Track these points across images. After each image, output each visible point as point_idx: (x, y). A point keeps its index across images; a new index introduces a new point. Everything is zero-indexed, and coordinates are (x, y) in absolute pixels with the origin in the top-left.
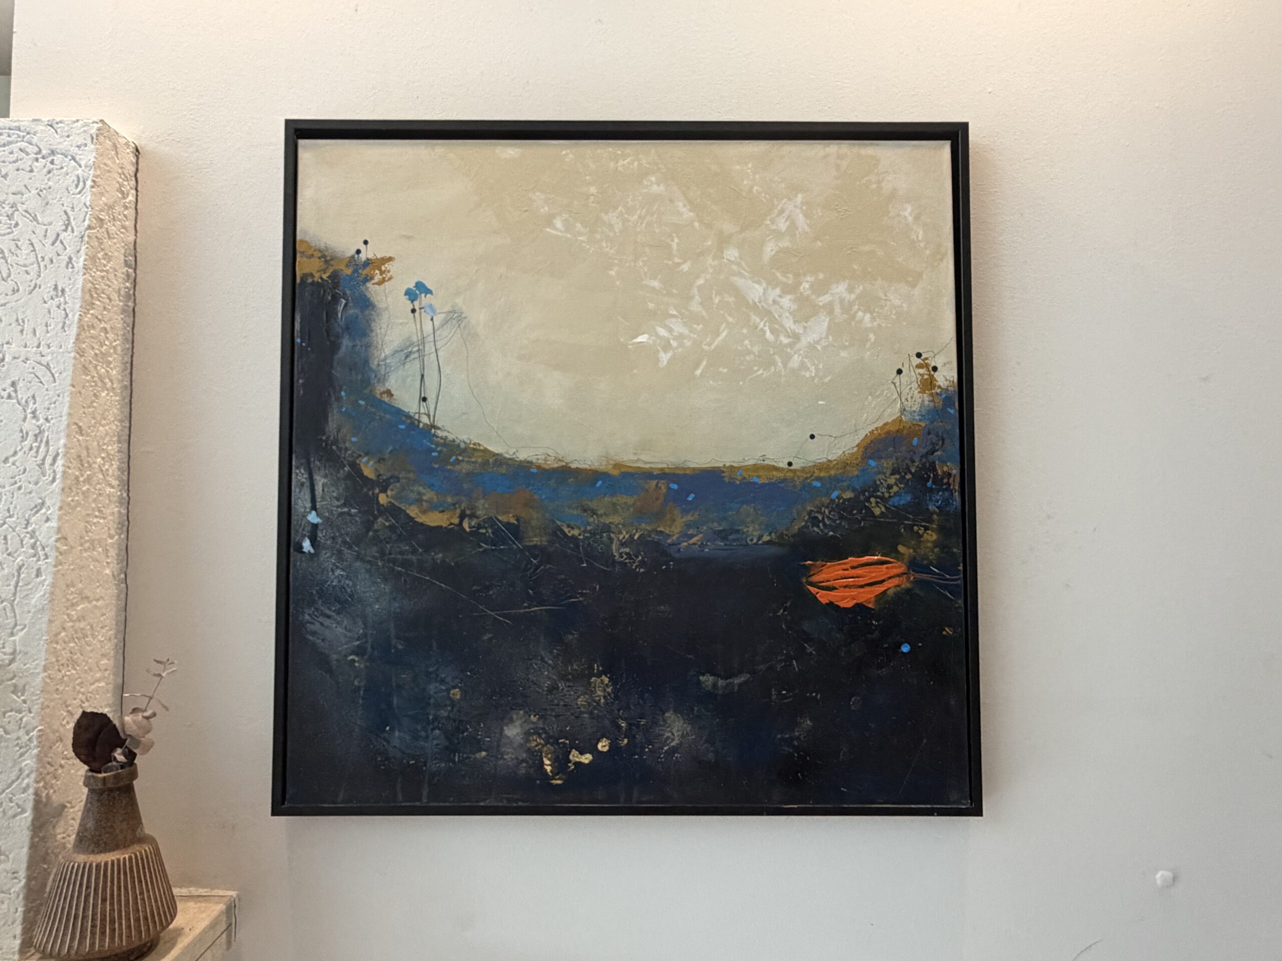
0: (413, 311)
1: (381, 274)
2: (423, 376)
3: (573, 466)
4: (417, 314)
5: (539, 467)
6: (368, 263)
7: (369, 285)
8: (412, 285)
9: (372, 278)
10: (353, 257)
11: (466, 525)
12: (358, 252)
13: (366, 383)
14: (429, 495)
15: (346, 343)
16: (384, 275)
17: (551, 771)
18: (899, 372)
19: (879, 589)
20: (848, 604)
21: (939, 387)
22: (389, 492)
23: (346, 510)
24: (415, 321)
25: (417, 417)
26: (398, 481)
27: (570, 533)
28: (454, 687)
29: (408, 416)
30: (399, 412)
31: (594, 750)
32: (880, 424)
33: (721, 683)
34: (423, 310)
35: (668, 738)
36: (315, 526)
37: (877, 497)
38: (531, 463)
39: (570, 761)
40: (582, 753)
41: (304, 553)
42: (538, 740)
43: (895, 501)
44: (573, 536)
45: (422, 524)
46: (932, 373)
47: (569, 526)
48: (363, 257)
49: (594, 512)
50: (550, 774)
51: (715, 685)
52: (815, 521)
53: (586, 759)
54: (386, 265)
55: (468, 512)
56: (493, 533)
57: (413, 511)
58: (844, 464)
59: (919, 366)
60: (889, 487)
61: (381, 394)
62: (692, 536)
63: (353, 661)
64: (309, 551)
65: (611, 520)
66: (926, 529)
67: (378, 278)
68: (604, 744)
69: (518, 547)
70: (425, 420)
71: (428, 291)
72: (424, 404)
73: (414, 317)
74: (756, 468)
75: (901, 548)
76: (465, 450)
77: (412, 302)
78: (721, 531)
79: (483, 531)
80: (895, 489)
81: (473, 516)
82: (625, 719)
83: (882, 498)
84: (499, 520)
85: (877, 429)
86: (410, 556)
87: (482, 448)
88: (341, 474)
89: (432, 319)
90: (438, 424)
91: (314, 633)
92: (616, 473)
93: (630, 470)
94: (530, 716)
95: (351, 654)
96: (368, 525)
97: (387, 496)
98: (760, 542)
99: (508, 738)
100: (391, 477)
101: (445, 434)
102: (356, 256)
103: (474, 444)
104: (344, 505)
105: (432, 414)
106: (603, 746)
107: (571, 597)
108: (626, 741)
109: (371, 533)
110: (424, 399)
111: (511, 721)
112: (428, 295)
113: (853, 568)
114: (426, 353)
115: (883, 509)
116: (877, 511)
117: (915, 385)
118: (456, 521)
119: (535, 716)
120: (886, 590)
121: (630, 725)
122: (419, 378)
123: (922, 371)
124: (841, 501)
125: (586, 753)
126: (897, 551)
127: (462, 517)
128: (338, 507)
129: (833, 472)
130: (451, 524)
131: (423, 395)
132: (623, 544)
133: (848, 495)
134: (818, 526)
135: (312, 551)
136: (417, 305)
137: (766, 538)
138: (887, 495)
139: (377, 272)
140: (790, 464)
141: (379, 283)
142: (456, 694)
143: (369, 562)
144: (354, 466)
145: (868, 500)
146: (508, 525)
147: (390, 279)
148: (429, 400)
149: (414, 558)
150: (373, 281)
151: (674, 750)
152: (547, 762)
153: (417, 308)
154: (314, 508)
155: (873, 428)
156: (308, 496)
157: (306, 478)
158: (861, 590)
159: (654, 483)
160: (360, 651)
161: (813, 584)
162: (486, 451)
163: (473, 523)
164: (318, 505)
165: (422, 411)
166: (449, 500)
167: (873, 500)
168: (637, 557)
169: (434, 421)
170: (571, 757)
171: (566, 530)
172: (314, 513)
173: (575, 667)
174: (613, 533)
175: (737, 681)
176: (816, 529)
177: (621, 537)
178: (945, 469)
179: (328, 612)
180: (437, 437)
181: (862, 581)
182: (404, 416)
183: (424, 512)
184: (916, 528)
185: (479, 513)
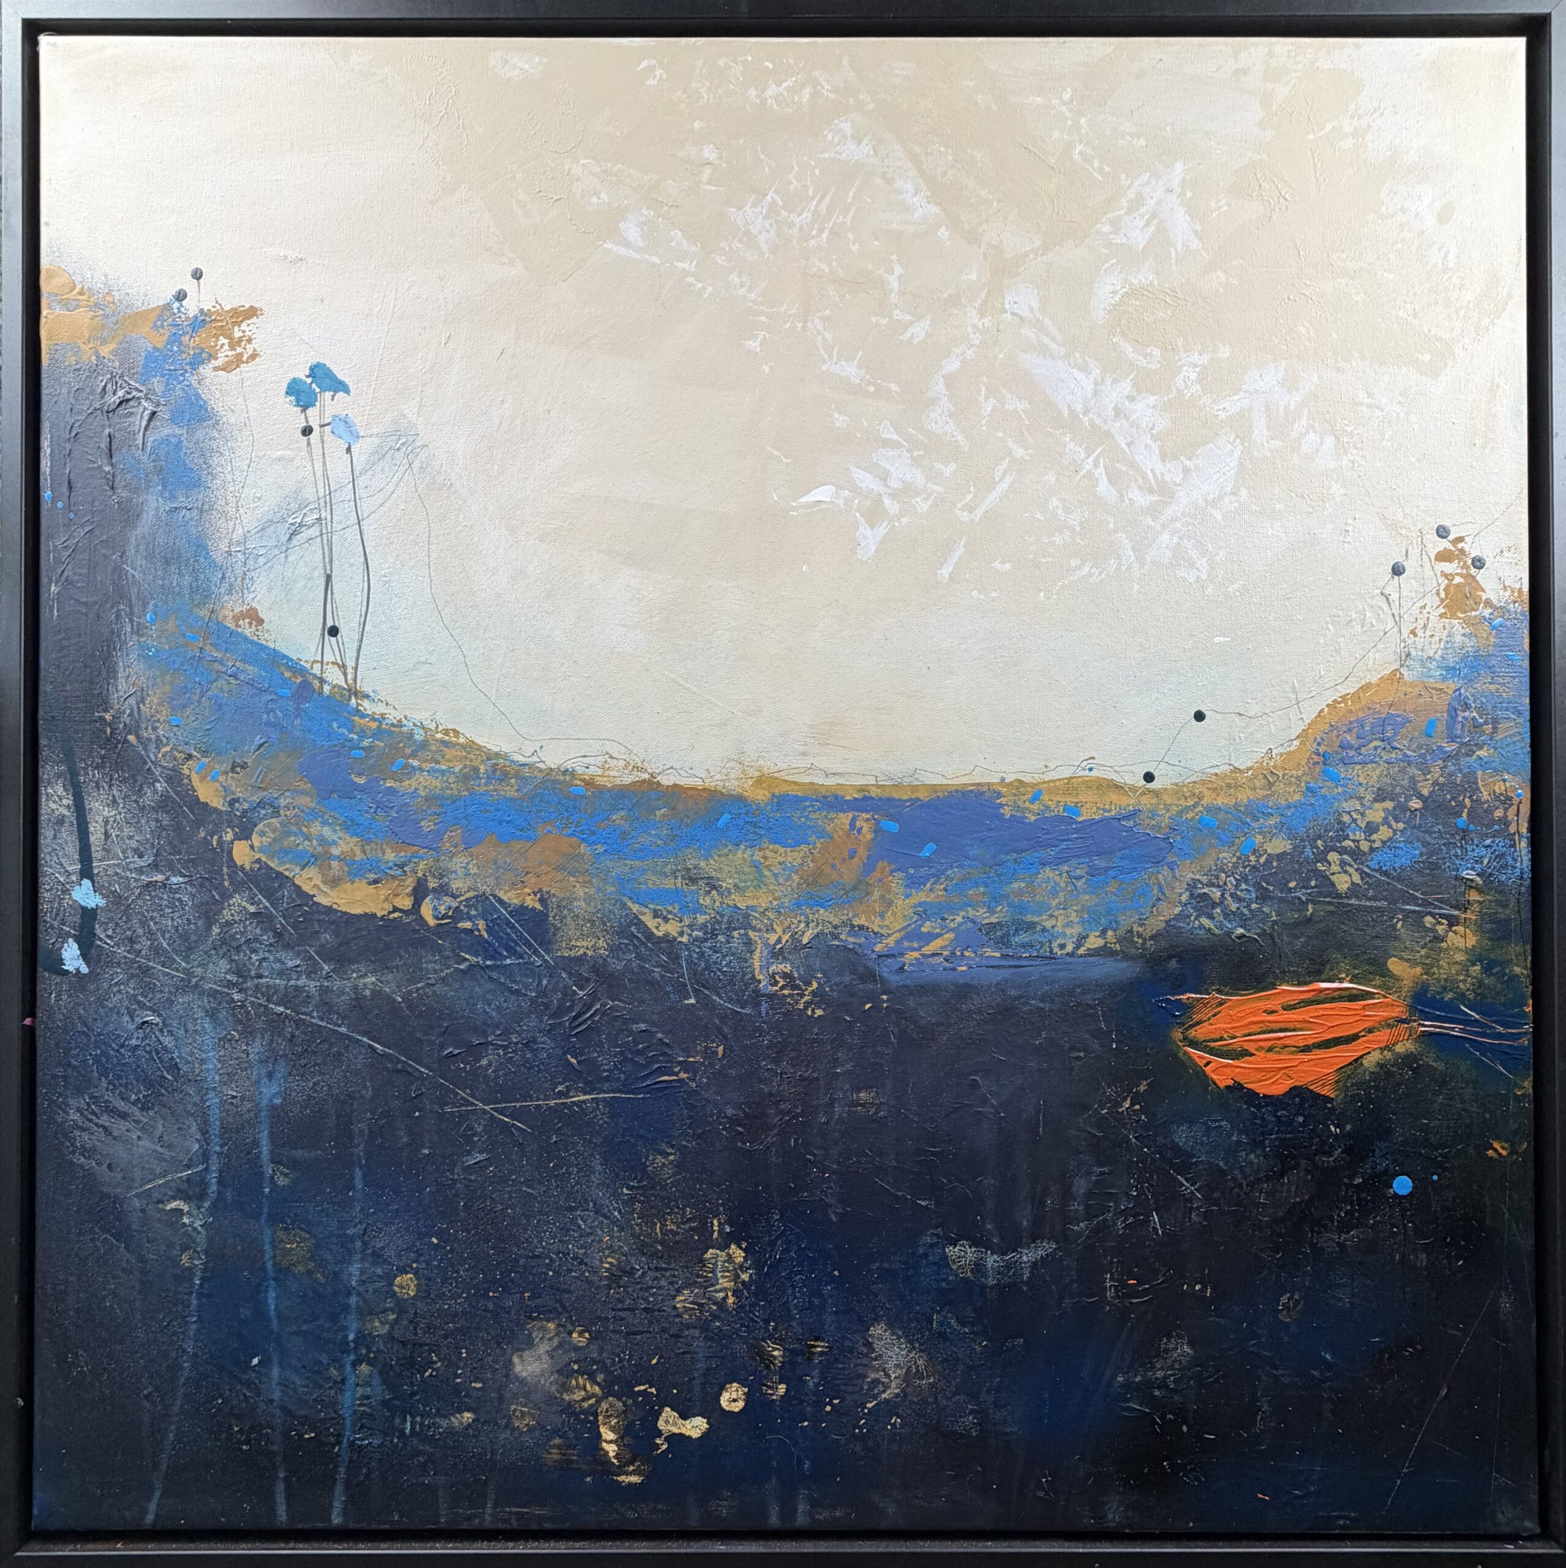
0: (307, 431)
1: (232, 347)
2: (329, 578)
3: (666, 780)
4: (314, 437)
5: (590, 783)
6: (201, 321)
7: (206, 370)
8: (302, 373)
9: (212, 356)
10: (168, 306)
11: (427, 911)
12: (181, 296)
13: (202, 594)
14: (344, 844)
15: (153, 504)
16: (239, 350)
17: (616, 1457)
18: (1397, 571)
19: (1345, 1054)
20: (1278, 1088)
21: (1488, 603)
22: (256, 840)
23: (160, 877)
24: (310, 453)
25: (316, 669)
26: (276, 813)
27: (661, 929)
28: (403, 1271)
29: (297, 668)
30: (276, 659)
31: (710, 1408)
32: (1351, 687)
33: (992, 1260)
34: (328, 429)
35: (876, 1382)
36: (89, 915)
37: (1342, 851)
38: (572, 773)
39: (659, 1434)
40: (684, 1416)
41: (67, 972)
42: (588, 1387)
43: (1384, 858)
44: (667, 939)
45: (329, 910)
46: (1473, 571)
47: (656, 914)
48: (191, 307)
49: (712, 885)
50: (615, 1461)
51: (979, 1267)
52: (1202, 903)
53: (696, 1427)
54: (244, 326)
55: (432, 884)
56: (489, 930)
57: (309, 880)
58: (1268, 776)
59: (1444, 556)
60: (1371, 829)
61: (236, 619)
62: (931, 937)
63: (179, 1212)
64: (78, 970)
65: (750, 903)
66: (1452, 922)
67: (225, 354)
68: (734, 1396)
69: (545, 961)
70: (334, 676)
71: (339, 386)
72: (333, 639)
73: (309, 444)
74: (1070, 785)
75: (1395, 965)
76: (424, 745)
77: (304, 409)
78: (993, 926)
79: (468, 925)
80: (1384, 833)
81: (443, 890)
82: (780, 1341)
83: (1356, 854)
84: (501, 902)
85: (1344, 698)
86: (302, 981)
87: (462, 740)
88: (149, 798)
89: (349, 450)
90: (365, 686)
91: (88, 1152)
92: (761, 796)
93: (793, 791)
94: (570, 1333)
95: (174, 1198)
96: (209, 914)
97: (252, 847)
98: (1081, 951)
99: (523, 1382)
100: (261, 804)
101: (380, 709)
102: (176, 305)
103: (446, 732)
104: (155, 866)
105: (350, 664)
106: (732, 1399)
107: (661, 1071)
108: (782, 1389)
109: (216, 930)
110: (334, 631)
111: (530, 1344)
112: (341, 395)
113: (1288, 1008)
114: (337, 527)
115: (1357, 878)
116: (1342, 883)
117: (1432, 601)
118: (406, 903)
119: (581, 1334)
120: (1361, 1057)
121: (790, 1353)
122: (323, 580)
123: (1449, 567)
124: (1262, 860)
125: (694, 1416)
126: (1385, 973)
127: (419, 893)
128: (140, 871)
129: (1243, 796)
130: (395, 909)
131: (330, 623)
132: (777, 954)
133: (1279, 845)
134: (1211, 917)
135: (84, 969)
136: (313, 416)
137: (1094, 942)
138: (1365, 846)
139: (223, 340)
140: (1149, 777)
141: (226, 368)
142: (407, 1284)
143: (214, 994)
144: (175, 778)
145: (1322, 857)
146: (521, 911)
147: (253, 357)
148: (343, 631)
149: (312, 986)
150: (214, 363)
151: (889, 1408)
152: (608, 1434)
153: (314, 424)
154: (86, 872)
155: (1337, 696)
156: (72, 848)
157: (68, 807)
158: (1306, 1057)
159: (845, 819)
160: (193, 1191)
161: (1194, 1044)
162: (471, 747)
163: (442, 909)
164: (97, 866)
165: (329, 657)
166: (390, 856)
167: (1333, 856)
168: (809, 984)
169: (355, 680)
170: (661, 1424)
171: (651, 923)
172: (86, 883)
173: (671, 1226)
174: (754, 929)
175: (1027, 1256)
176: (1205, 921)
177: (773, 938)
178: (1499, 788)
179: (121, 1105)
180: (363, 716)
181: (1308, 1036)
182: (289, 668)
183: (334, 882)
184: (1429, 920)
185: (455, 885)
